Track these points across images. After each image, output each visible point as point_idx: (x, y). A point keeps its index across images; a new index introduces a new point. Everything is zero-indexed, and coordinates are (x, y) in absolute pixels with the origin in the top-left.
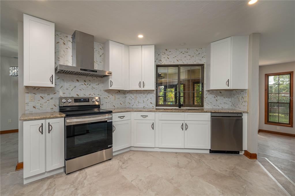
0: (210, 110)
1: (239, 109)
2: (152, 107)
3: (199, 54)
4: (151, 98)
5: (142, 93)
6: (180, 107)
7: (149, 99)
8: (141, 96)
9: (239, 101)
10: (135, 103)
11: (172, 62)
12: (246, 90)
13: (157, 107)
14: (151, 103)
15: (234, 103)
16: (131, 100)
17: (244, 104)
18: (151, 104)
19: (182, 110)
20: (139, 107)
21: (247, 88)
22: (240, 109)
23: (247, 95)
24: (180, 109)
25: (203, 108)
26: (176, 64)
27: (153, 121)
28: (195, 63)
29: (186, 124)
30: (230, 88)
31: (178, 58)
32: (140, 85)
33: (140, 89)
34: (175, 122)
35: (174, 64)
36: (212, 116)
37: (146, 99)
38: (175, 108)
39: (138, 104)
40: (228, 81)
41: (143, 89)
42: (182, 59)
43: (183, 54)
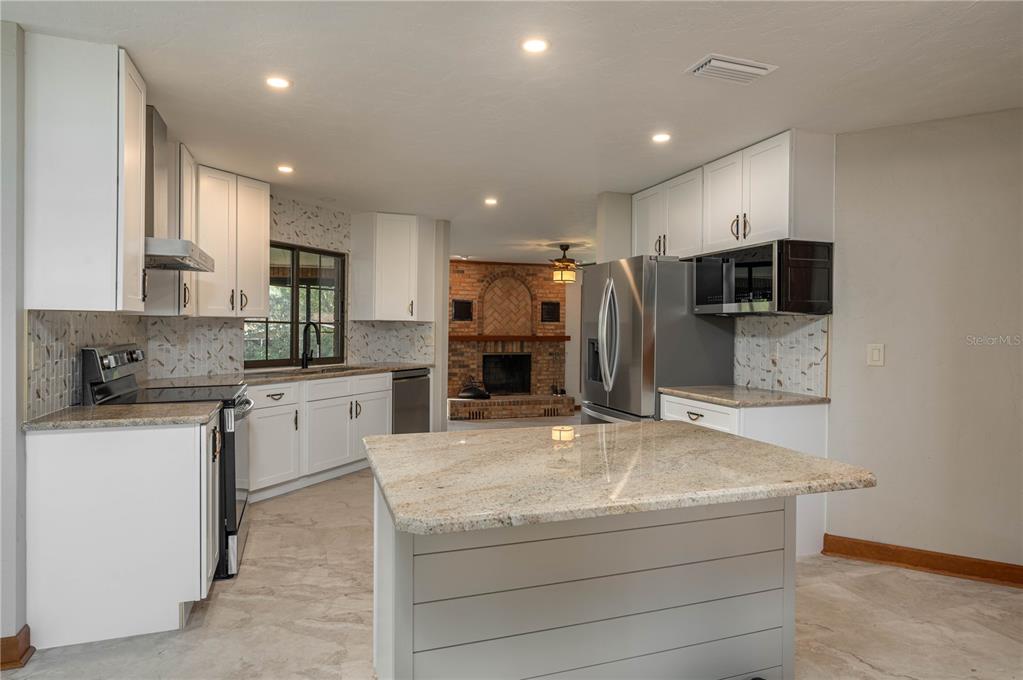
0: (391, 367)
1: (413, 362)
2: (234, 372)
3: (339, 226)
4: (230, 343)
5: (202, 326)
6: (305, 366)
7: (227, 346)
8: (201, 337)
9: (413, 344)
10: (179, 360)
11: (286, 236)
12: (430, 323)
13: (247, 371)
14: (231, 358)
15: (396, 350)
16: (168, 351)
17: (424, 350)
18: (229, 360)
19: (312, 373)
20: (196, 373)
21: (433, 320)
22: (415, 362)
23: (433, 335)
24: (305, 370)
25: (345, 364)
26: (295, 243)
27: (296, 407)
28: (332, 249)
29: (357, 404)
30: (414, 318)
31: (297, 226)
32: (232, 303)
33: (232, 314)
34: (338, 401)
35: (290, 242)
36: (394, 379)
37: (216, 346)
38: (293, 368)
39: (190, 365)
40: (412, 305)
41: (240, 314)
42: (307, 232)
43: (309, 218)
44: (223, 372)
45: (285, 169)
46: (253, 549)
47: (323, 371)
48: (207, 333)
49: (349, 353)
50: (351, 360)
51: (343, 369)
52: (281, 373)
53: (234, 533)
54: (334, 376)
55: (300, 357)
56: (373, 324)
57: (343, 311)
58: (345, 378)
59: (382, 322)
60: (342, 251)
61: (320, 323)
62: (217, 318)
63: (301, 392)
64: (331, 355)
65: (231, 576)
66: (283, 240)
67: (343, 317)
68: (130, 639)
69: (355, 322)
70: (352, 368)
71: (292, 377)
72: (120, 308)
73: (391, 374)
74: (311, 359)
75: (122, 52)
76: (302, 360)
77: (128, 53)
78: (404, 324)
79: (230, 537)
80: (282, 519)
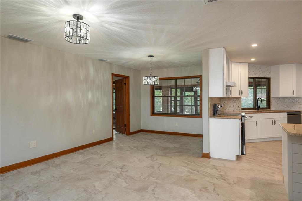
0: (286, 111)
2: (239, 110)
3: (267, 70)
6: (258, 110)
7: (237, 104)
9: (295, 104)
10: (227, 107)
13: (242, 110)
14: (238, 107)
15: (288, 106)
17: (299, 106)
19: (260, 112)
20: (231, 110)
25: (270, 110)
26: (254, 77)
27: (256, 120)
28: (265, 77)
29: (275, 121)
30: (294, 96)
31: (255, 72)
32: (239, 93)
33: (240, 96)
34: (269, 120)
35: (253, 77)
36: (288, 115)
37: (235, 104)
38: (254, 110)
39: (229, 108)
40: (294, 92)
41: (241, 96)
42: (258, 73)
43: (258, 69)
44: (237, 110)
45: (253, 60)
46: (248, 150)
47: (263, 111)
48: (233, 101)
49: (271, 106)
50: (272, 108)
51: (269, 111)
52: (251, 111)
53: (245, 145)
54: (267, 113)
55: (256, 107)
56: (279, 98)
57: (269, 94)
58: (270, 113)
59: (282, 97)
60: (268, 77)
61: (262, 98)
62: (235, 97)
63: (258, 116)
64: (265, 107)
65: (244, 155)
66: (251, 76)
67: (269, 96)
68: (227, 160)
69: (273, 97)
70: (273, 111)
71: (254, 113)
72: (224, 96)
73: (286, 113)
74: (260, 108)
75: (224, 48)
76: (256, 108)
77: (225, 49)
78: (291, 97)
79: (244, 146)
80: (253, 147)
